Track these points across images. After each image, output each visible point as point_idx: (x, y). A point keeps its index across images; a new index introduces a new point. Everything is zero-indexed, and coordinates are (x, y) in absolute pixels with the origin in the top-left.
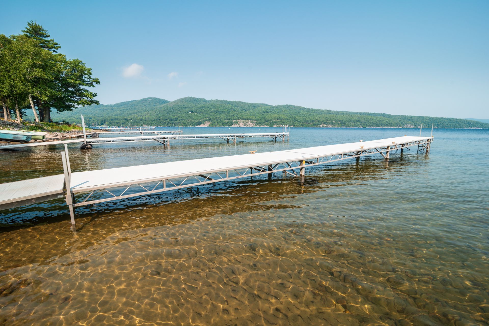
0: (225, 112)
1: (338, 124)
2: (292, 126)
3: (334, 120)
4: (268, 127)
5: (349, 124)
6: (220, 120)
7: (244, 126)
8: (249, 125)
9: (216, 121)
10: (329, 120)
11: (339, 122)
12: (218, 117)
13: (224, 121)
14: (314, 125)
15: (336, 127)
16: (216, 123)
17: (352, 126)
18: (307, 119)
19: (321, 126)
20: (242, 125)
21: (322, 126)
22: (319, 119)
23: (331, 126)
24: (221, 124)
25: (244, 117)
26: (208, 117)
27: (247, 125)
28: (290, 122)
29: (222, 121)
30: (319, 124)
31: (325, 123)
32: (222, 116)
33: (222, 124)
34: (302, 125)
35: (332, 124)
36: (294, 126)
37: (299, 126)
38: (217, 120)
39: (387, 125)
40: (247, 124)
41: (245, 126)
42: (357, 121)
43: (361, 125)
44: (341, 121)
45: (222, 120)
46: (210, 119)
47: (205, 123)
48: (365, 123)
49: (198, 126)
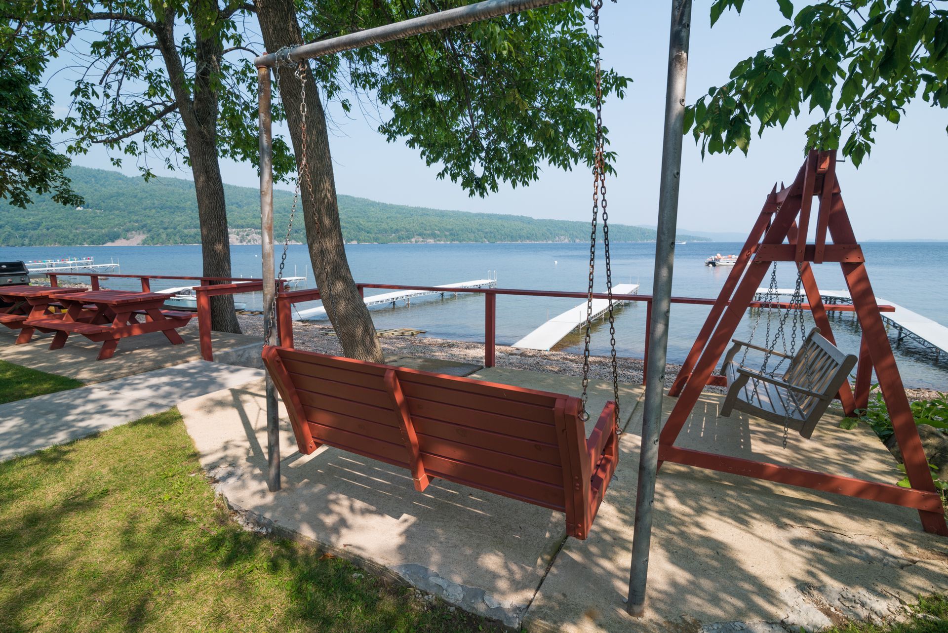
0: (184, 209)
1: (446, 236)
2: (355, 242)
3: (437, 228)
4: (300, 243)
5: (465, 236)
6: (175, 229)
7: (241, 242)
8: (254, 240)
9: (161, 230)
10: (427, 228)
11: (447, 233)
12: (166, 220)
13: (186, 231)
14: (400, 238)
15: (442, 243)
16: (164, 236)
17: (470, 240)
18: (384, 226)
19: (413, 240)
20: (235, 240)
21: (416, 241)
22: (408, 227)
23: (431, 241)
24: (177, 238)
25: (240, 222)
26: (137, 221)
27: (249, 241)
28: (349, 233)
29: (179, 231)
30: (409, 238)
31: (420, 235)
32: (178, 219)
33: (181, 237)
34: (376, 240)
35: (434, 236)
36: (358, 240)
37: (369, 241)
38: (165, 229)
39: (528, 238)
40: (249, 238)
41: (244, 243)
42: (479, 230)
43: (485, 237)
44: (449, 230)
45: (179, 228)
46: (145, 226)
47: (129, 235)
48: (492, 235)
49: (109, 244)
